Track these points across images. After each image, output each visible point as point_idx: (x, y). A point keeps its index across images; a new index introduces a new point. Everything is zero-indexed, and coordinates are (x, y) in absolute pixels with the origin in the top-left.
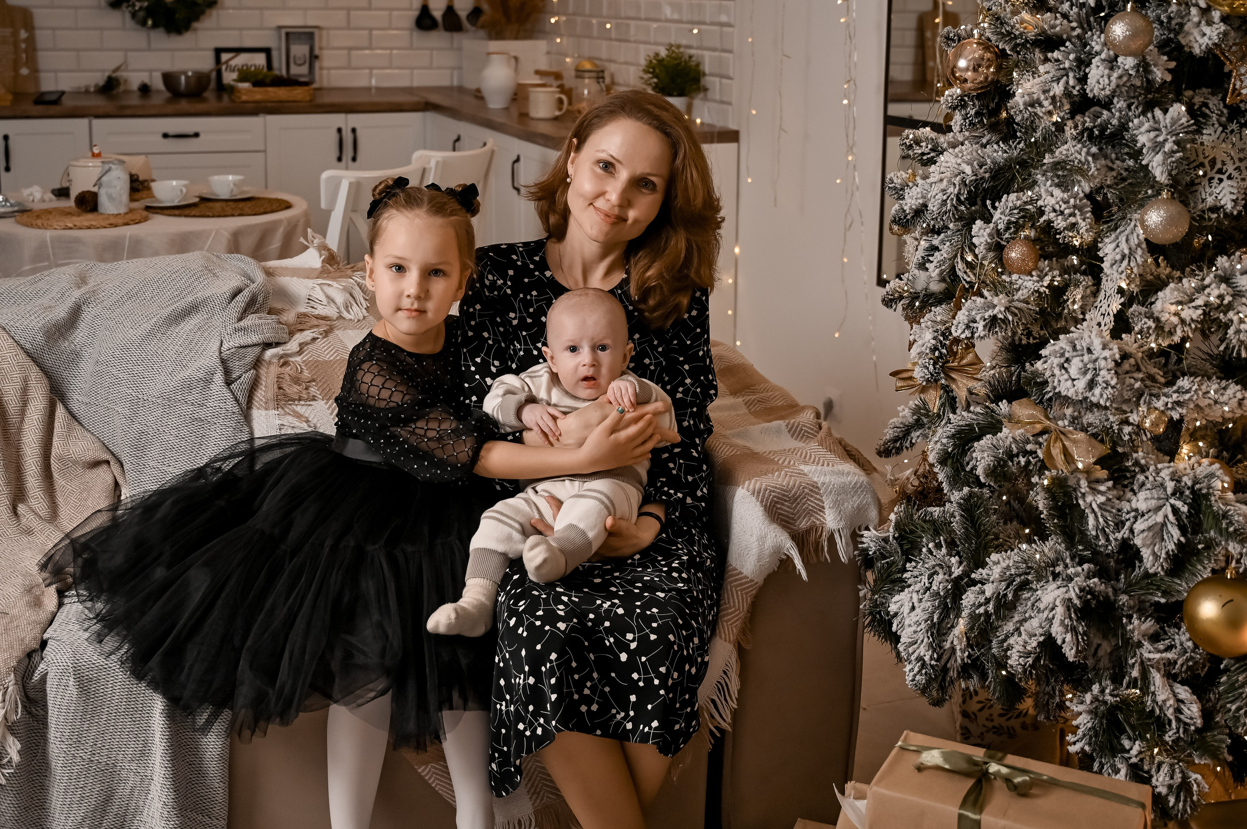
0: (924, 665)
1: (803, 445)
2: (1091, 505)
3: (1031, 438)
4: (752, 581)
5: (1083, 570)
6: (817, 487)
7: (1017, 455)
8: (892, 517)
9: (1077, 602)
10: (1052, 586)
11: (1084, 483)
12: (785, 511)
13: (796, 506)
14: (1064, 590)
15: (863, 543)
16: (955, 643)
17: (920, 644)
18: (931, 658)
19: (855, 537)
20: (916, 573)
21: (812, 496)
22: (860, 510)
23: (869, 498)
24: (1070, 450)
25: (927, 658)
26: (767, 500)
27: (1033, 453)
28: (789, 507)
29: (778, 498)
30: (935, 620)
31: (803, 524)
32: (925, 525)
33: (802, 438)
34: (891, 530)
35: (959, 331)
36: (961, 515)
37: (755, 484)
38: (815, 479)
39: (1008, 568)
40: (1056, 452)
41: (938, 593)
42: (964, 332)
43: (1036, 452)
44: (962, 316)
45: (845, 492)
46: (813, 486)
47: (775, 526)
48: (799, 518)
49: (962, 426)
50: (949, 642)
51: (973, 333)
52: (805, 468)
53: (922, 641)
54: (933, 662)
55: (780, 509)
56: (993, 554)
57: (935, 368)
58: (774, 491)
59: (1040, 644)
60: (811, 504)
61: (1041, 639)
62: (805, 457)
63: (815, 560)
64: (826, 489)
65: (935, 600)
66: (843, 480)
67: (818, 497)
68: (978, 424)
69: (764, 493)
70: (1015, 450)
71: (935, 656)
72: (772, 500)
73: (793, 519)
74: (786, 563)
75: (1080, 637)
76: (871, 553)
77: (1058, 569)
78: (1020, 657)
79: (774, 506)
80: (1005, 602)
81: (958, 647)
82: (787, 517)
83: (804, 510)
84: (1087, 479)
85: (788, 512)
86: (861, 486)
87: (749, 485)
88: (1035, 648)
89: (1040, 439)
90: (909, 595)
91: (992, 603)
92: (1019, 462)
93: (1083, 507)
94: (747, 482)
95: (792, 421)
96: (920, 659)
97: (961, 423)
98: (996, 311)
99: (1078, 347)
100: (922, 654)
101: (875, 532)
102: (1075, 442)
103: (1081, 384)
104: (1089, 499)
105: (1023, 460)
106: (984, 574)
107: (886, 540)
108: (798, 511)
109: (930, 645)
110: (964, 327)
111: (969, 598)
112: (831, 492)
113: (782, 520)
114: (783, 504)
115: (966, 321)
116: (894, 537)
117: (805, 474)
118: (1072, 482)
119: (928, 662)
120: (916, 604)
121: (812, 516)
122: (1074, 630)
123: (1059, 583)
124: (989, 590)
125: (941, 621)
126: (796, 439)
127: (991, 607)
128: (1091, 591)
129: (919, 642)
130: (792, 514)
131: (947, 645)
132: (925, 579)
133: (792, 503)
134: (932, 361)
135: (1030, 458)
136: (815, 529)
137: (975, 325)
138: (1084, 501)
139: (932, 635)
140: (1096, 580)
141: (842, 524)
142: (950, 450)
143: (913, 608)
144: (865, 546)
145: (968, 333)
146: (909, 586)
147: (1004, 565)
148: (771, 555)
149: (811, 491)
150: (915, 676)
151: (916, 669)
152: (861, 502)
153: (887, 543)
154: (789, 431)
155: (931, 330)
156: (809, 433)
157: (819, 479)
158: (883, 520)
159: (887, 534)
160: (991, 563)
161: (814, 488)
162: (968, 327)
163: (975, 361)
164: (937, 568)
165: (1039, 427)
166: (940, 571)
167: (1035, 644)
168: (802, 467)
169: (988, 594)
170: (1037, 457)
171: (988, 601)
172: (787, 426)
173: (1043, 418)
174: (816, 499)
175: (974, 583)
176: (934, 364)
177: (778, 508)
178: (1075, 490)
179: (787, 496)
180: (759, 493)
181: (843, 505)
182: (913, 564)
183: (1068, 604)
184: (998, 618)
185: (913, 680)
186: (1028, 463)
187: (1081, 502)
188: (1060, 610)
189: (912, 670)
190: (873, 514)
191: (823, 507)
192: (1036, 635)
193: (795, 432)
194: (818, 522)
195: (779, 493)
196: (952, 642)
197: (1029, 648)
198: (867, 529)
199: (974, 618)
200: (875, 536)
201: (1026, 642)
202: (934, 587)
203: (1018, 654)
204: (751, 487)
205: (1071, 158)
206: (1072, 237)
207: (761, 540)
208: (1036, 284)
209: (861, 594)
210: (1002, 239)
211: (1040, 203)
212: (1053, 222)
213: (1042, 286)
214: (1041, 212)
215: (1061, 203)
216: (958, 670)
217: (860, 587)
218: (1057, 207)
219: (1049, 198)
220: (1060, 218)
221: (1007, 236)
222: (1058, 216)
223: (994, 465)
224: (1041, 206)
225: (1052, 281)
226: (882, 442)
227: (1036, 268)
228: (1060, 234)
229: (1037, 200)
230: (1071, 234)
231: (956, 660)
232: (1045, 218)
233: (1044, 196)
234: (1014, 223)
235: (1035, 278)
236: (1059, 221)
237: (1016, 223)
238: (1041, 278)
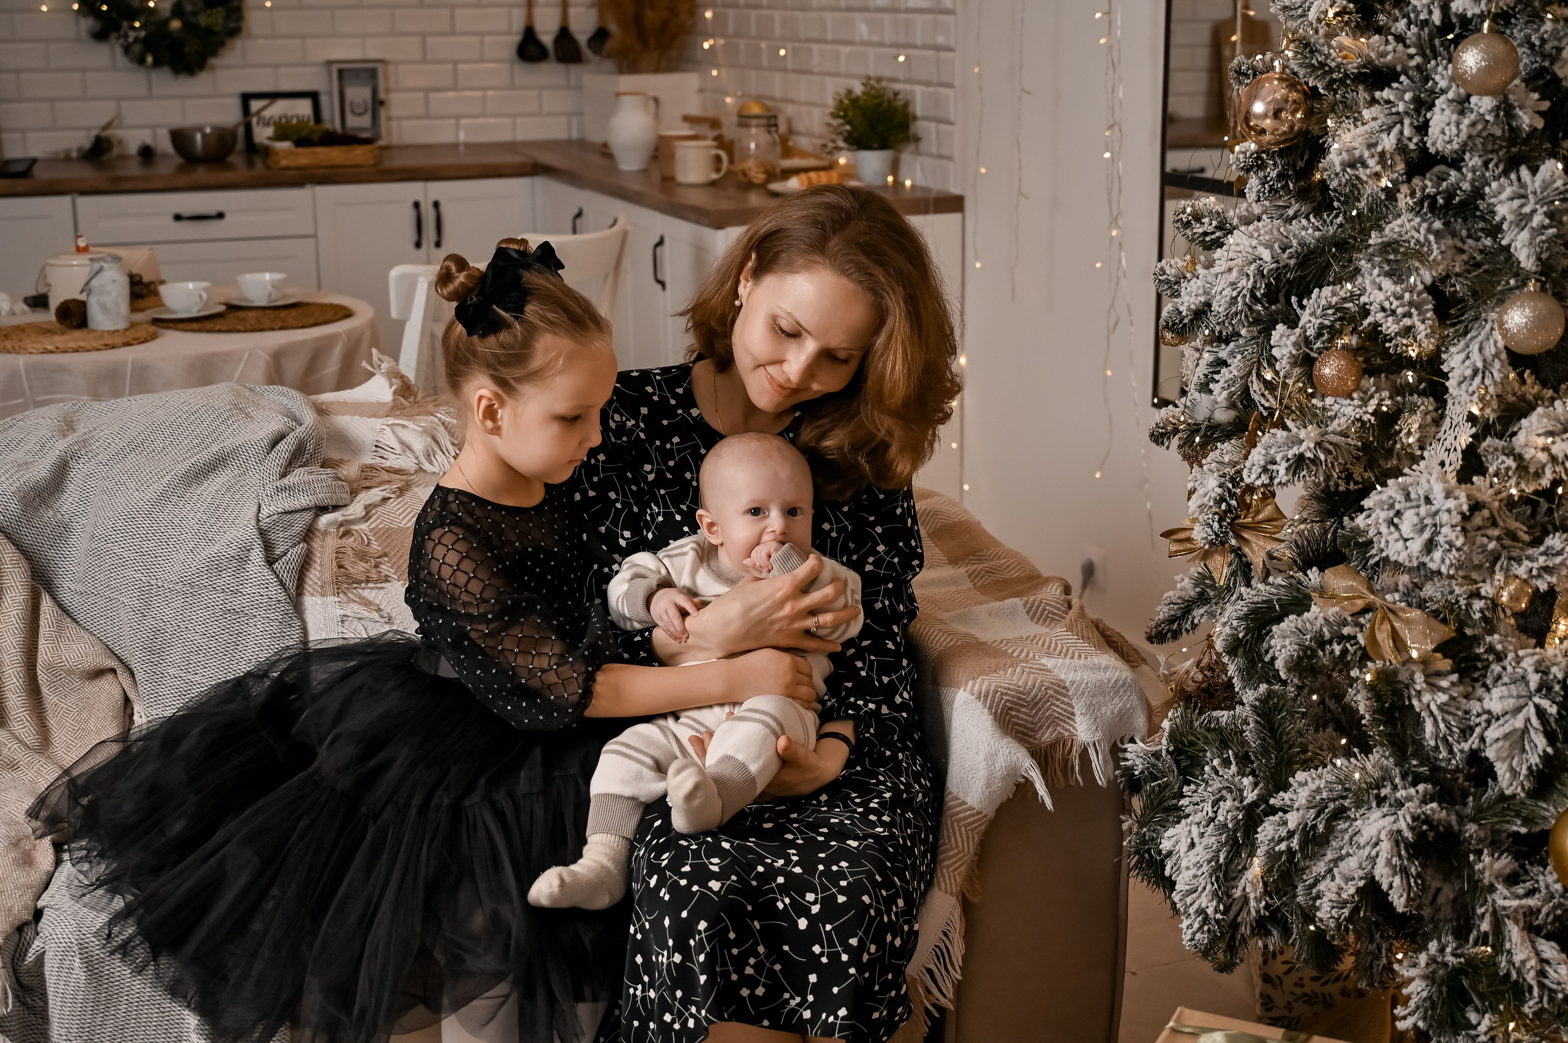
0: (1206, 920)
1: (1047, 630)
2: (1428, 706)
3: (1349, 619)
4: (979, 813)
5: (1417, 792)
6: (1065, 688)
7: (1330, 642)
8: (1166, 724)
9: (1408, 834)
10: (1376, 814)
11: (1419, 678)
12: (1022, 719)
13: (1037, 713)
14: (1391, 819)
15: (1126, 760)
16: (1248, 890)
17: (1202, 892)
18: (1216, 911)
19: (1116, 752)
20: (1196, 799)
21: (1058, 700)
22: (1123, 717)
23: (1134, 700)
24: (1401, 634)
25: (1210, 911)
26: (998, 706)
27: (1351, 638)
28: (1027, 715)
29: (1012, 702)
30: (1221, 860)
31: (1047, 737)
32: (1209, 735)
33: (1045, 620)
34: (1164, 742)
35: (1254, 476)
36: (1257, 722)
37: (981, 685)
38: (1062, 677)
39: (1318, 790)
40: (1383, 636)
41: (1226, 825)
42: (1259, 477)
43: (1355, 637)
44: (1257, 456)
45: (1103, 693)
46: (1059, 686)
47: (1009, 739)
48: (1041, 728)
49: (1258, 603)
50: (1240, 888)
51: (1272, 479)
52: (1048, 662)
53: (1204, 888)
54: (1218, 916)
55: (1015, 717)
56: (1299, 773)
57: (1221, 526)
58: (1006, 694)
59: (1359, 890)
60: (1057, 709)
61: (1361, 883)
62: (1049, 647)
63: (1063, 783)
64: (1077, 689)
65: (1221, 834)
66: (1099, 677)
67: (1066, 700)
68: (1278, 600)
69: (994, 697)
70: (1327, 635)
71: (1221, 907)
72: (1005, 706)
73: (1032, 730)
74: (1024, 787)
75: (1412, 880)
76: (1136, 773)
77: (1384, 792)
78: (1333, 908)
79: (1007, 713)
80: (1314, 835)
81: (1252, 896)
82: (1025, 727)
83: (1048, 718)
84: (1423, 671)
85: (1026, 721)
86: (1123, 685)
87: (973, 686)
88: (1353, 896)
89: (1362, 620)
90: (1188, 828)
91: (1296, 837)
92: (1332, 651)
93: (1418, 710)
94: (970, 683)
95: (1032, 598)
96: (1201, 912)
97: (1256, 599)
98: (1303, 448)
99: (1413, 496)
100: (1203, 905)
101: (1142, 745)
102: (1407, 622)
103: (1416, 545)
104: (1426, 698)
105: (1337, 649)
106: (1286, 799)
107: (1157, 755)
108: (1040, 719)
109: (1215, 894)
110: (1259, 470)
111: (1267, 831)
112: (1083, 693)
113: (1018, 732)
114: (1019, 711)
115: (1262, 463)
116: (1168, 751)
117: (1049, 671)
118: (1403, 676)
119: (1212, 916)
120: (1196, 840)
121: (1059, 725)
122: (1404, 872)
123: (1385, 810)
124: (1293, 820)
125: (1229, 861)
126: (1037, 623)
127: (1295, 843)
128: (1428, 820)
129: (1200, 889)
130: (1032, 723)
131: (1237, 893)
132: (1208, 807)
133: (1032, 709)
134: (1217, 517)
135: (1348, 645)
136: (1063, 743)
137: (1275, 467)
138: (1420, 701)
139: (1217, 880)
140: (1434, 805)
141: (1098, 735)
142: (1241, 635)
143: (1192, 845)
144: (1129, 763)
145: (1265, 479)
146: (1188, 816)
147: (1313, 786)
148: (1004, 778)
149: (1057, 692)
150: (1194, 934)
151: (1196, 926)
152: (1124, 705)
153: (1158, 759)
154: (1028, 612)
155: (1215, 475)
156: (1054, 614)
157: (1067, 677)
158: (1153, 729)
159: (1159, 748)
160: (1295, 785)
161: (1061, 689)
162: (1265, 470)
163: (1275, 516)
164: (1224, 792)
165: (1360, 604)
166: (1229, 796)
167: (1352, 891)
168: (1043, 661)
169: (1291, 825)
170: (1357, 643)
171: (1291, 834)
172: (1025, 605)
173: (1365, 591)
174: (1063, 702)
175: (1273, 810)
176: (1219, 522)
177: (1012, 716)
178: (1407, 686)
179: (1024, 700)
180: (986, 696)
181: (1099, 710)
182: (1193, 787)
183: (1397, 837)
184: (1305, 857)
185: (1192, 940)
186: (1345, 651)
187: (1415, 702)
188: (1386, 846)
189: (1190, 926)
190: (1140, 721)
191: (1073, 714)
192: (1354, 879)
193: (1035, 613)
194: (1066, 734)
195: (1014, 696)
196: (1244, 889)
197: (1344, 896)
198: (1132, 741)
199: (1272, 857)
200: (1142, 750)
201: (1341, 889)
202: (1220, 818)
203: (1330, 904)
204: (976, 688)
205: (1405, 237)
206: (1407, 346)
207: (991, 757)
208: (1358, 410)
209: (1125, 826)
210: (1311, 350)
211: (1364, 299)
212: (1381, 325)
213: (1365, 413)
214: (1365, 312)
215: (1392, 299)
216: (1251, 926)
217: (1123, 817)
218: (1387, 305)
219: (1376, 291)
220: (1390, 319)
221: (1319, 344)
222: (1387, 316)
223: (1298, 656)
224: (1365, 304)
225: (1380, 405)
226: (1153, 623)
227: (1358, 388)
228: (1390, 341)
229: (1360, 295)
230: (1405, 341)
231: (1249, 912)
232: (1370, 319)
233: (1369, 289)
234: (1328, 327)
235: (1356, 402)
236: (1389, 324)
237: (1331, 327)
238: (1365, 402)
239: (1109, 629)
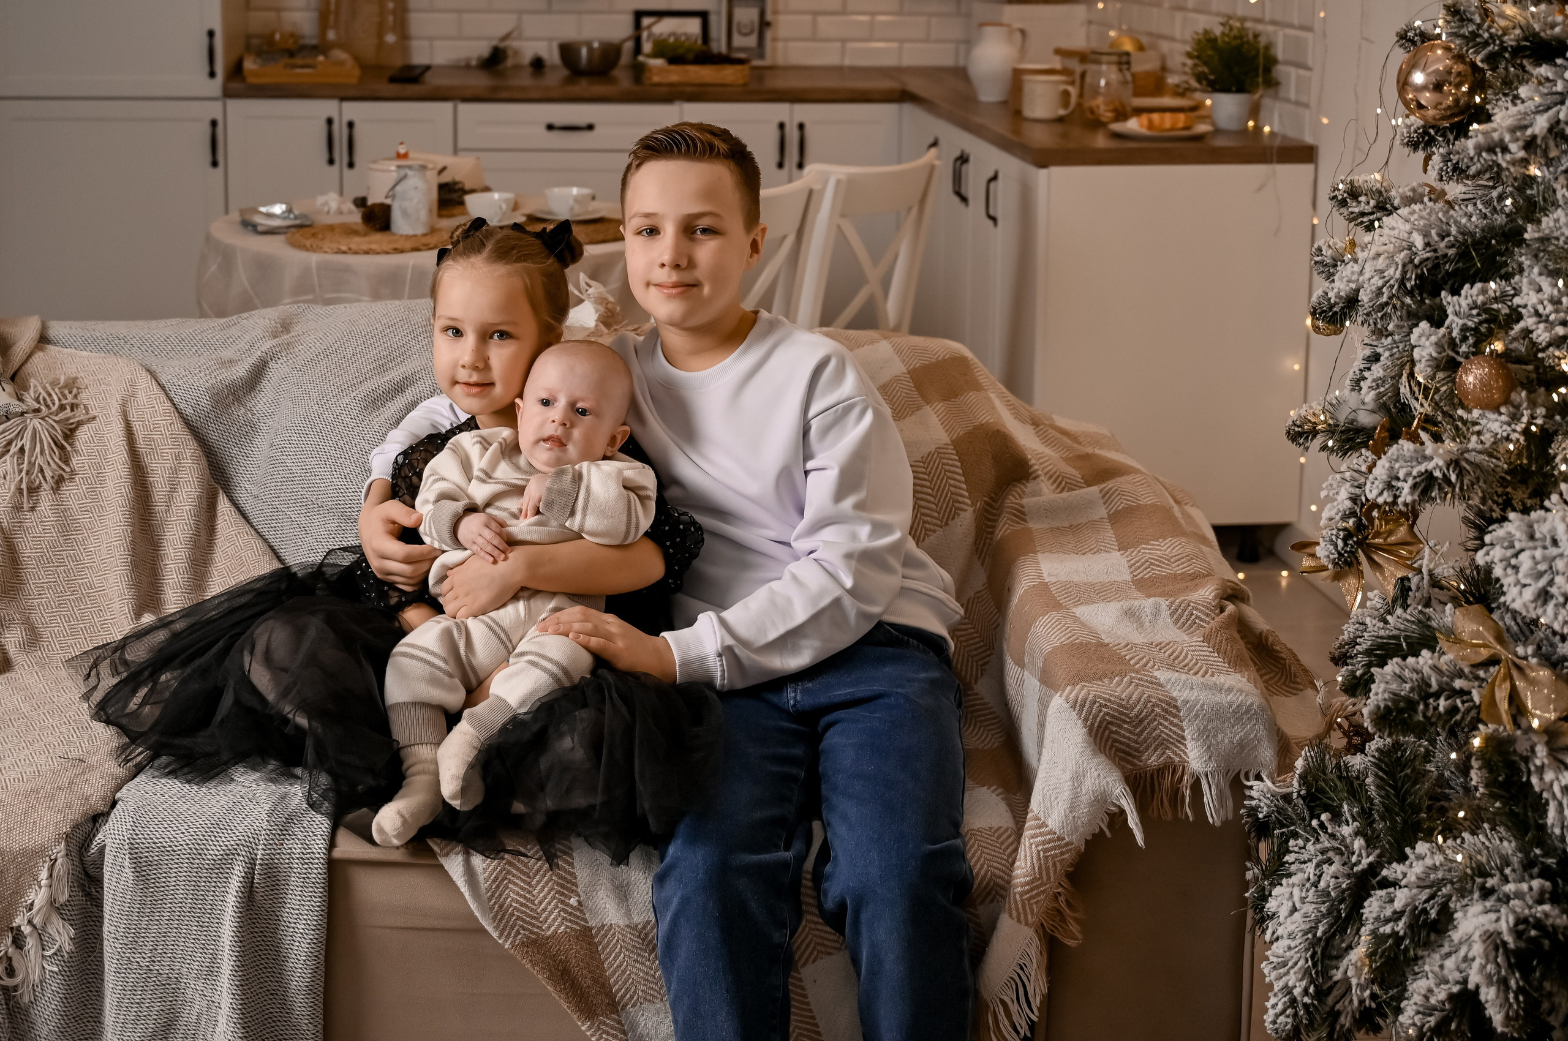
0: (1293, 1002)
1: (1186, 638)
2: (1551, 785)
3: (1467, 670)
4: (1060, 839)
5: (1531, 889)
6: (1175, 707)
7: (1437, 696)
8: (1299, 764)
9: (1508, 938)
10: (1476, 908)
11: (1541, 751)
12: (1124, 737)
13: (1142, 732)
14: (1493, 916)
15: (1252, 798)
16: (1349, 974)
17: (1292, 967)
18: (1306, 992)
19: (1237, 787)
20: (1302, 857)
21: (1166, 719)
22: (1243, 747)
23: (1261, 730)
24: (1522, 695)
25: (1297, 992)
26: (1095, 718)
27: (1464, 693)
28: (1130, 732)
29: (1112, 716)
30: (1319, 934)
31: (1153, 760)
32: (1338, 783)
33: (1191, 626)
34: (1295, 783)
35: (1375, 492)
36: (1376, 775)
37: (1079, 692)
38: (1175, 694)
39: (1434, 868)
40: (1502, 695)
41: (1329, 893)
42: (1381, 494)
43: (1469, 693)
44: (1381, 469)
45: (1220, 718)
46: (1169, 704)
47: (1102, 758)
48: (1147, 749)
49: (1382, 638)
50: (1341, 970)
51: (1396, 497)
52: (1162, 675)
53: (1296, 964)
54: (1306, 1000)
55: (1116, 732)
56: (1420, 843)
57: (1346, 544)
58: (1106, 706)
59: (1451, 997)
60: (1166, 730)
61: (1456, 989)
62: (1178, 657)
63: (1170, 816)
64: (1190, 710)
65: (1324, 903)
66: (1218, 699)
67: (1175, 721)
68: (1406, 638)
69: (1091, 708)
70: (1435, 686)
71: (1311, 990)
72: (1103, 719)
73: (1137, 750)
74: (1117, 818)
75: (1511, 996)
76: (1261, 816)
77: (1490, 882)
78: (1418, 1013)
79: (1106, 728)
80: (1425, 920)
81: (1354, 981)
82: (1128, 746)
83: (1155, 739)
84: (1548, 744)
85: (1128, 738)
86: (1247, 712)
87: (1071, 693)
88: (1443, 1003)
89: (1481, 673)
90: (1289, 890)
91: (1404, 919)
92: (1436, 708)
93: (1537, 789)
94: (1069, 688)
95: (1182, 598)
96: (1288, 990)
97: (1382, 633)
98: (1430, 466)
99: (1538, 535)
100: (1290, 984)
101: (1269, 783)
102: (1532, 682)
103: (1529, 594)
104: (1549, 776)
105: (1443, 704)
106: (1399, 872)
107: (1287, 798)
108: (1145, 740)
109: (1307, 972)
110: (1381, 486)
111: (1372, 907)
112: (1197, 715)
113: (1118, 750)
114: (1120, 727)
115: (1385, 477)
116: (1299, 795)
117: (1160, 685)
118: (1522, 747)
119: (1299, 999)
120: (1298, 905)
121: (1168, 748)
122: (1503, 983)
123: (1488, 904)
124: (1401, 898)
125: (1329, 938)
126: (1179, 628)
127: (1401, 926)
128: (1539, 924)
129: (1290, 964)
130: (1136, 742)
131: (1338, 975)
132: (1310, 868)
133: (1136, 727)
134: (1342, 534)
135: (1458, 702)
136: (1173, 769)
137: (1400, 484)
138: (1541, 779)
139: (1313, 957)
140: (1547, 907)
141: (1211, 766)
142: (1358, 673)
143: (1294, 910)
144: (1254, 803)
145: (1387, 497)
146: (1289, 876)
147: (1428, 862)
148: (1091, 804)
149: (1166, 711)
150: (1277, 1016)
151: (1280, 1007)
152: (1247, 735)
153: (1290, 804)
154: (1172, 615)
155: (1348, 484)
156: (1202, 620)
157: (1180, 694)
158: (1284, 766)
159: (1289, 790)
160: (1412, 857)
161: (1171, 708)
162: (1389, 486)
163: (1409, 539)
164: (1331, 854)
165: (1485, 653)
166: (1337, 859)
167: (1442, 996)
168: (1156, 674)
169: (1398, 905)
170: (1472, 700)
171: (1397, 916)
172: (1169, 606)
173: (1491, 640)
174: (1172, 723)
175: (1385, 884)
176: (1345, 540)
177: (1111, 732)
178: (1526, 760)
179: (1126, 715)
180: (1082, 706)
181: (1215, 736)
182: (1300, 842)
183: (1493, 940)
184: (1417, 944)
185: (1274, 1022)
186: (1454, 710)
187: (1534, 780)
188: (1477, 949)
189: (1274, 1006)
190: (1267, 754)
191: (1183, 738)
192: (1447, 982)
193: (1181, 616)
194: (1177, 759)
195: (1114, 710)
196: (1346, 972)
197: (1433, 1001)
198: (1258, 778)
199: (1378, 938)
200: (1269, 789)
201: (1430, 991)
202: (1322, 884)
203: (1414, 1007)
204: (1072, 696)
205: (1556, 234)
206: (1559, 359)
207: (1078, 779)
208: (1505, 427)
209: (1249, 875)
210: (1458, 353)
211: (1517, 301)
212: (1531, 332)
213: (1514, 431)
214: (1516, 315)
215: (1546, 303)
216: (1353, 1017)
217: (1248, 864)
218: (1540, 308)
219: (1532, 293)
220: (1542, 326)
221: (1464, 348)
222: (1540, 322)
223: (1386, 707)
224: (1519, 306)
225: (1530, 424)
226: (1337, 644)
227: (1507, 401)
228: (1543, 350)
229: (1514, 296)
230: (1557, 353)
231: (1351, 1001)
232: (1521, 325)
233: (1525, 289)
234: (1472, 329)
235: (1504, 418)
236: (1539, 331)
237: (1476, 330)
238: (1515, 418)
239: (1279, 642)
